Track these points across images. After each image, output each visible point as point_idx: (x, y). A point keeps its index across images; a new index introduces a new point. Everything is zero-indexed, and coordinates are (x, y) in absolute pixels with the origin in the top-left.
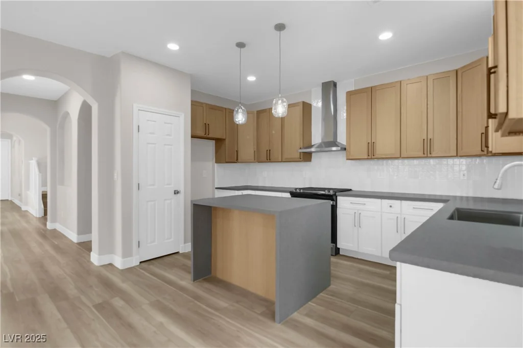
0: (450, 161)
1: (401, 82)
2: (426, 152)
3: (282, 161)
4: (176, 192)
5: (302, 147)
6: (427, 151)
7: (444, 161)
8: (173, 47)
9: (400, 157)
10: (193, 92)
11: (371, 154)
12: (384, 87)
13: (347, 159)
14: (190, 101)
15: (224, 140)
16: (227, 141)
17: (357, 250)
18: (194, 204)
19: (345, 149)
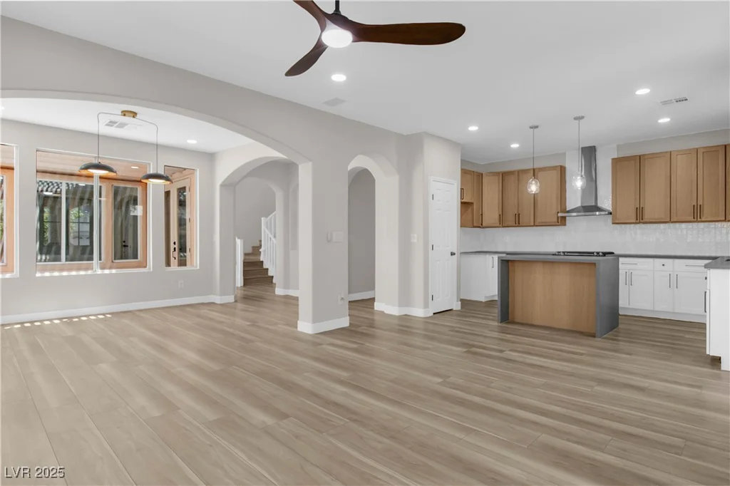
0: (719, 224)
1: (671, 152)
2: (696, 217)
3: (534, 225)
4: (453, 254)
5: (559, 211)
6: (697, 215)
7: (712, 225)
8: (473, 128)
9: (671, 221)
10: (463, 162)
11: (640, 217)
12: (654, 156)
13: (613, 223)
14: (460, 170)
15: (472, 203)
16: (475, 204)
17: (627, 306)
18: (502, 260)
19: (611, 213)
